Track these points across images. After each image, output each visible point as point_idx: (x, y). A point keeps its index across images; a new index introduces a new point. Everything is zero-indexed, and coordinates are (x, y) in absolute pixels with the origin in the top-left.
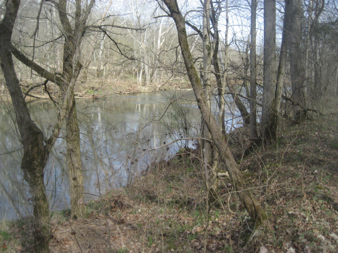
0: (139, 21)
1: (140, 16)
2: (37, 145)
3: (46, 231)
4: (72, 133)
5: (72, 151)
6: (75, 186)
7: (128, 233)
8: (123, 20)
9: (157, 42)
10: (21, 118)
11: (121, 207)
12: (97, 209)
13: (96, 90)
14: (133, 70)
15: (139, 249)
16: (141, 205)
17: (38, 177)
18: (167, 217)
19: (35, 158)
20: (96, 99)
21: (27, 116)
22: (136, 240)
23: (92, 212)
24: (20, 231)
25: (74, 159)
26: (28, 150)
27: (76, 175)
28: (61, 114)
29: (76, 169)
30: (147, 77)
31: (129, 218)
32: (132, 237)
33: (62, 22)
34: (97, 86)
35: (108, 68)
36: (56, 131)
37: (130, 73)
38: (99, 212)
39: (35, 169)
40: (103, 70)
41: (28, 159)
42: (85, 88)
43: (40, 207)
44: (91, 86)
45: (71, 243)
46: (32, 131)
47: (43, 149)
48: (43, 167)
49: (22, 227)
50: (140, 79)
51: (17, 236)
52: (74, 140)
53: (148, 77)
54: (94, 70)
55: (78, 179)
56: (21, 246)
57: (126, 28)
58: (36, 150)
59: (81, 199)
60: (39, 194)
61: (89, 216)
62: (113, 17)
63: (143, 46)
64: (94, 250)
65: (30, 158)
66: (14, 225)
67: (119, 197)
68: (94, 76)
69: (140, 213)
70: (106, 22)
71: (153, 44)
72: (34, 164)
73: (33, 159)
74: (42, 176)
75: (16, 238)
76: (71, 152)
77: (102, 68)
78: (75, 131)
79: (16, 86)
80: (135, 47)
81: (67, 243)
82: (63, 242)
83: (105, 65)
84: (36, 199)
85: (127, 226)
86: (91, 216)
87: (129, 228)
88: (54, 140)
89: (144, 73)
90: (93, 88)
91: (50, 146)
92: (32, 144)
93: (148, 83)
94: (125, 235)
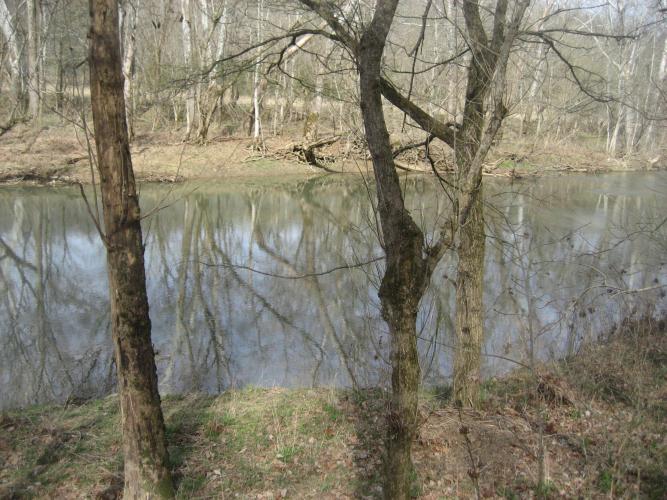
0: (622, 19)
1: (624, 10)
2: (412, 257)
3: (409, 419)
4: (471, 241)
5: (468, 276)
6: (466, 345)
7: (560, 453)
8: (587, 18)
9: (658, 65)
10: (388, 204)
11: (551, 401)
12: (501, 394)
13: (519, 161)
14: (599, 123)
15: (580, 491)
16: (592, 402)
17: (407, 317)
18: (649, 438)
19: (404, 280)
20: (517, 178)
21: (398, 202)
22: (576, 472)
23: (491, 400)
24: (356, 411)
25: (470, 292)
26: (395, 264)
27: (469, 322)
28: (461, 202)
29: (472, 311)
30: (629, 138)
31: (566, 425)
32: (567, 464)
33: (469, 24)
34: (521, 153)
35: (545, 118)
36: (449, 233)
37: (592, 129)
38: (503, 402)
39: (404, 301)
40: (536, 122)
41: (393, 281)
42: (497, 156)
43: (404, 372)
44: (510, 152)
45: (446, 450)
46: (404, 230)
47: (420, 266)
48: (418, 299)
49: (361, 405)
50: (612, 142)
51: (350, 418)
52: (473, 256)
53: (630, 141)
54: (518, 120)
55: (473, 331)
56: (356, 437)
57: (592, 34)
58: (407, 266)
59: (475, 371)
60: (406, 349)
61: (485, 405)
62: (565, 13)
63: (626, 72)
64: (489, 473)
65: (395, 280)
66: (347, 398)
67: (548, 378)
68: (517, 132)
69: (589, 419)
70: (550, 24)
71: (649, 71)
72: (403, 291)
73: (400, 283)
74: (415, 315)
75: (350, 421)
76: (465, 277)
77: (534, 117)
78: (477, 238)
79: (383, 144)
80: (607, 75)
81: (437, 448)
82: (432, 447)
83: (542, 111)
84: (398, 357)
85: (559, 439)
86: (487, 407)
87: (563, 443)
88: (442, 251)
89: (622, 131)
90: (513, 157)
91: (434, 260)
92: (402, 253)
93: (629, 151)
94: (553, 456)
